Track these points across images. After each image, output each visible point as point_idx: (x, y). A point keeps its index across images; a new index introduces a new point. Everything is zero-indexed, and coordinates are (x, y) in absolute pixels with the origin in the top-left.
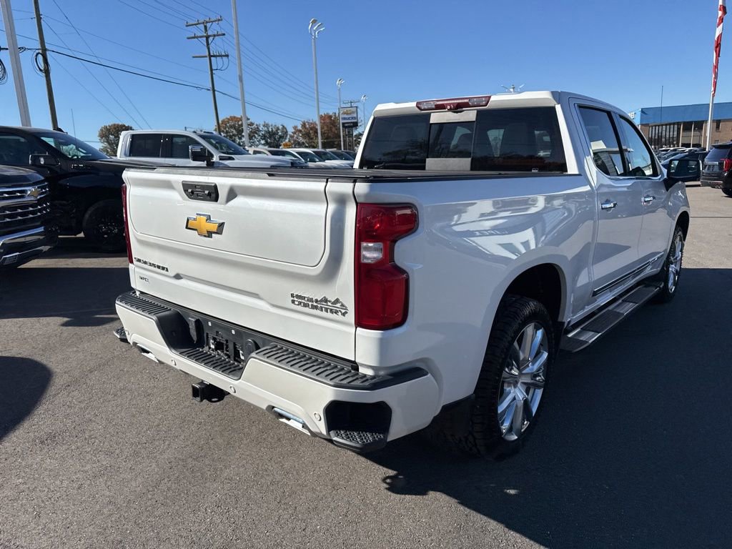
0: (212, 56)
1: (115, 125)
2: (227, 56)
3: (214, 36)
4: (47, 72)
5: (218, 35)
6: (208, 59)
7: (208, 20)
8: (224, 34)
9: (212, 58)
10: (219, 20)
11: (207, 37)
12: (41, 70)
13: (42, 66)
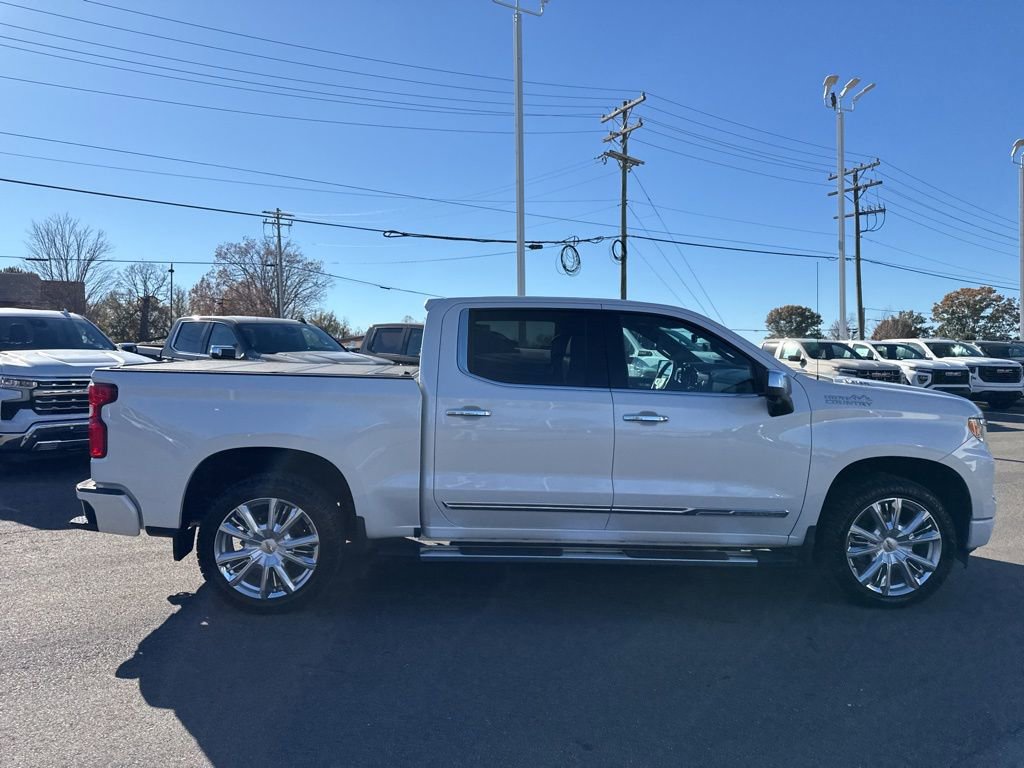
0: (861, 214)
1: (788, 307)
2: (883, 211)
3: (866, 186)
4: (624, 259)
5: (871, 185)
6: (854, 218)
7: (859, 167)
8: (881, 182)
9: (861, 217)
10: (875, 165)
11: (856, 190)
12: (616, 258)
13: (619, 253)
